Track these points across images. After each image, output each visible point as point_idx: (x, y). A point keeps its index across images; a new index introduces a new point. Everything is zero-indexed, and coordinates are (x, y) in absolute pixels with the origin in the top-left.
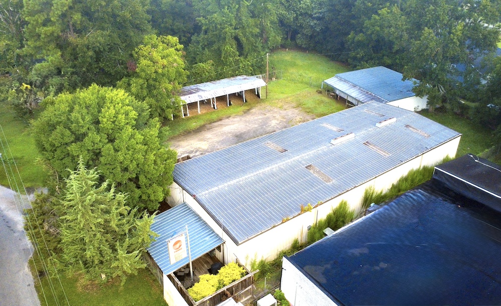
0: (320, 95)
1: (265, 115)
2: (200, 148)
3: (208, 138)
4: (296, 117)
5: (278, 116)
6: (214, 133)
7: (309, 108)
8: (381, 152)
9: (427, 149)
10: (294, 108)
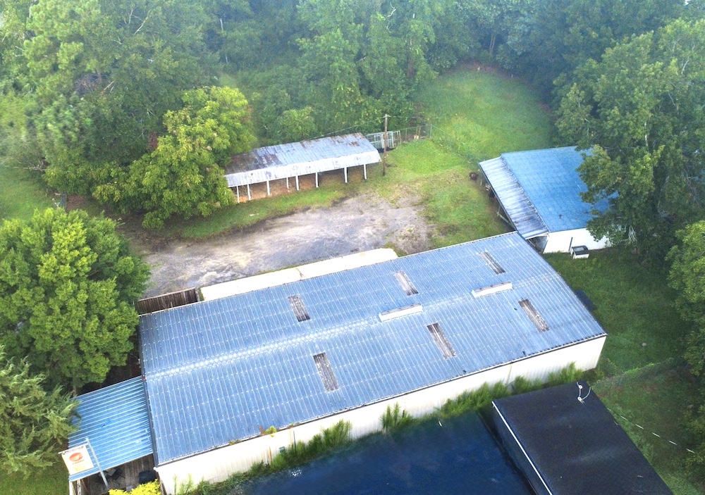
0: (472, 183)
1: (362, 212)
2: (236, 264)
3: (257, 246)
4: (405, 225)
5: (378, 220)
6: (270, 237)
7: (436, 210)
8: (446, 348)
9: (524, 356)
10: (414, 205)
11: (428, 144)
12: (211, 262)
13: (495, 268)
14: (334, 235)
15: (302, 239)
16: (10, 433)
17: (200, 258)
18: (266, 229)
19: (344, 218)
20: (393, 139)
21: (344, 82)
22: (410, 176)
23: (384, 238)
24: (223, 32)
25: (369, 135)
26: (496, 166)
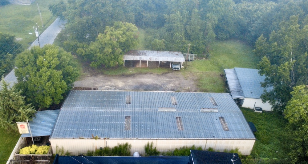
0: (220, 77)
1: (172, 79)
2: (118, 85)
3: (128, 81)
4: (187, 86)
5: (177, 82)
6: (134, 80)
7: (202, 83)
8: (180, 126)
9: (214, 138)
10: (193, 80)
11: (207, 62)
12: (109, 83)
13: (214, 103)
14: (158, 84)
15: (146, 83)
16: (7, 114)
17: (106, 81)
18: (134, 77)
19: (165, 79)
20: (194, 57)
21: (179, 33)
22: (196, 70)
23: (177, 89)
24: (144, 14)
25: (185, 54)
26: (231, 71)
